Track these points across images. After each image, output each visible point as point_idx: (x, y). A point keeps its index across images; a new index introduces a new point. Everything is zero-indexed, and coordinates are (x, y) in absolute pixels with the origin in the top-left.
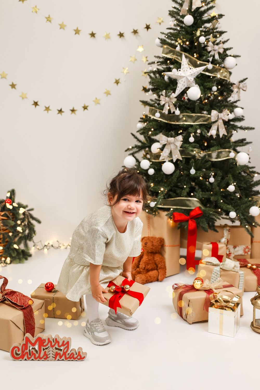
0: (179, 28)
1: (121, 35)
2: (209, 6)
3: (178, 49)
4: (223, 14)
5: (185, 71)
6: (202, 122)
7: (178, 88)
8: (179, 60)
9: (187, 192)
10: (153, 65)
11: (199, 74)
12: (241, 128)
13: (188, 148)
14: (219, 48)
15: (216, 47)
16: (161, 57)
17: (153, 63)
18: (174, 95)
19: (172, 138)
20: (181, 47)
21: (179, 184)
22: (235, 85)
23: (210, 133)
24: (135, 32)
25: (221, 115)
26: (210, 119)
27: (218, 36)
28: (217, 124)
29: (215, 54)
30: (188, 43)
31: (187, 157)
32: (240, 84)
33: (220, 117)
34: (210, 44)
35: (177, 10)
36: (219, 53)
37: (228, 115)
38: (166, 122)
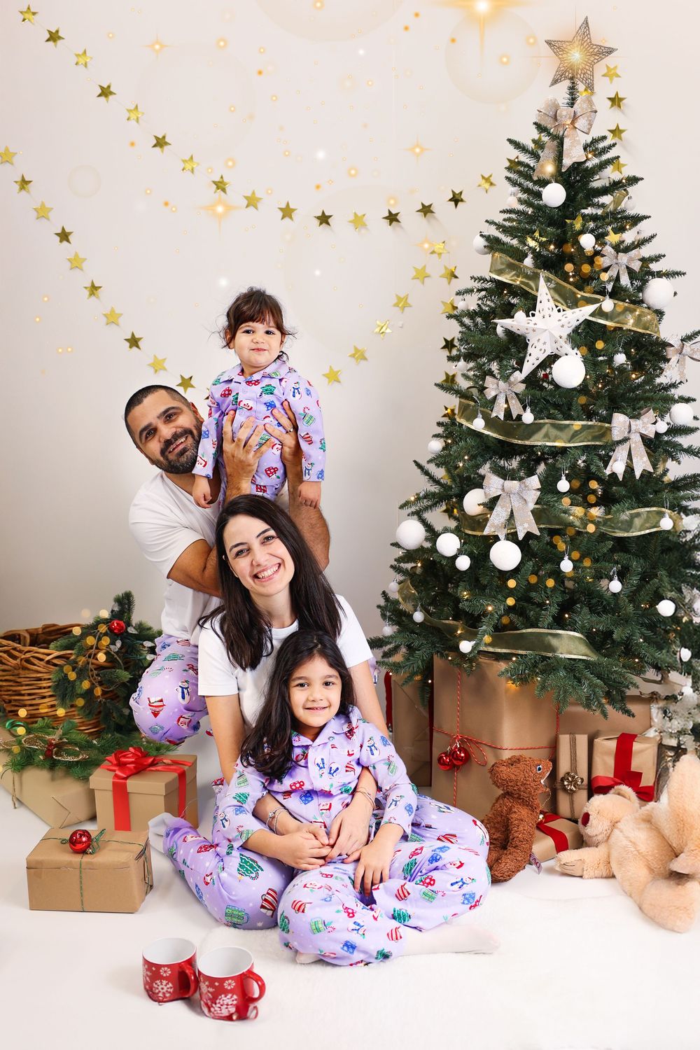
0: (530, 211)
1: (392, 218)
2: (605, 157)
3: (528, 261)
4: (638, 175)
5: (547, 316)
6: (589, 441)
7: (528, 358)
8: (533, 290)
9: (553, 617)
10: (467, 296)
11: (580, 324)
12: (690, 451)
13: (554, 506)
14: (631, 259)
15: (623, 258)
16: (488, 278)
17: (470, 291)
18: (518, 376)
19: (515, 483)
20: (537, 256)
21: (533, 594)
22: (672, 347)
23: (608, 468)
24: (426, 210)
25: (637, 425)
26: (608, 432)
27: (628, 227)
28: (626, 446)
29: (621, 272)
30: (552, 247)
31: (553, 527)
32: (683, 345)
33: (633, 428)
34: (608, 250)
35: (526, 169)
36: (631, 272)
37: (655, 423)
38: (501, 438)
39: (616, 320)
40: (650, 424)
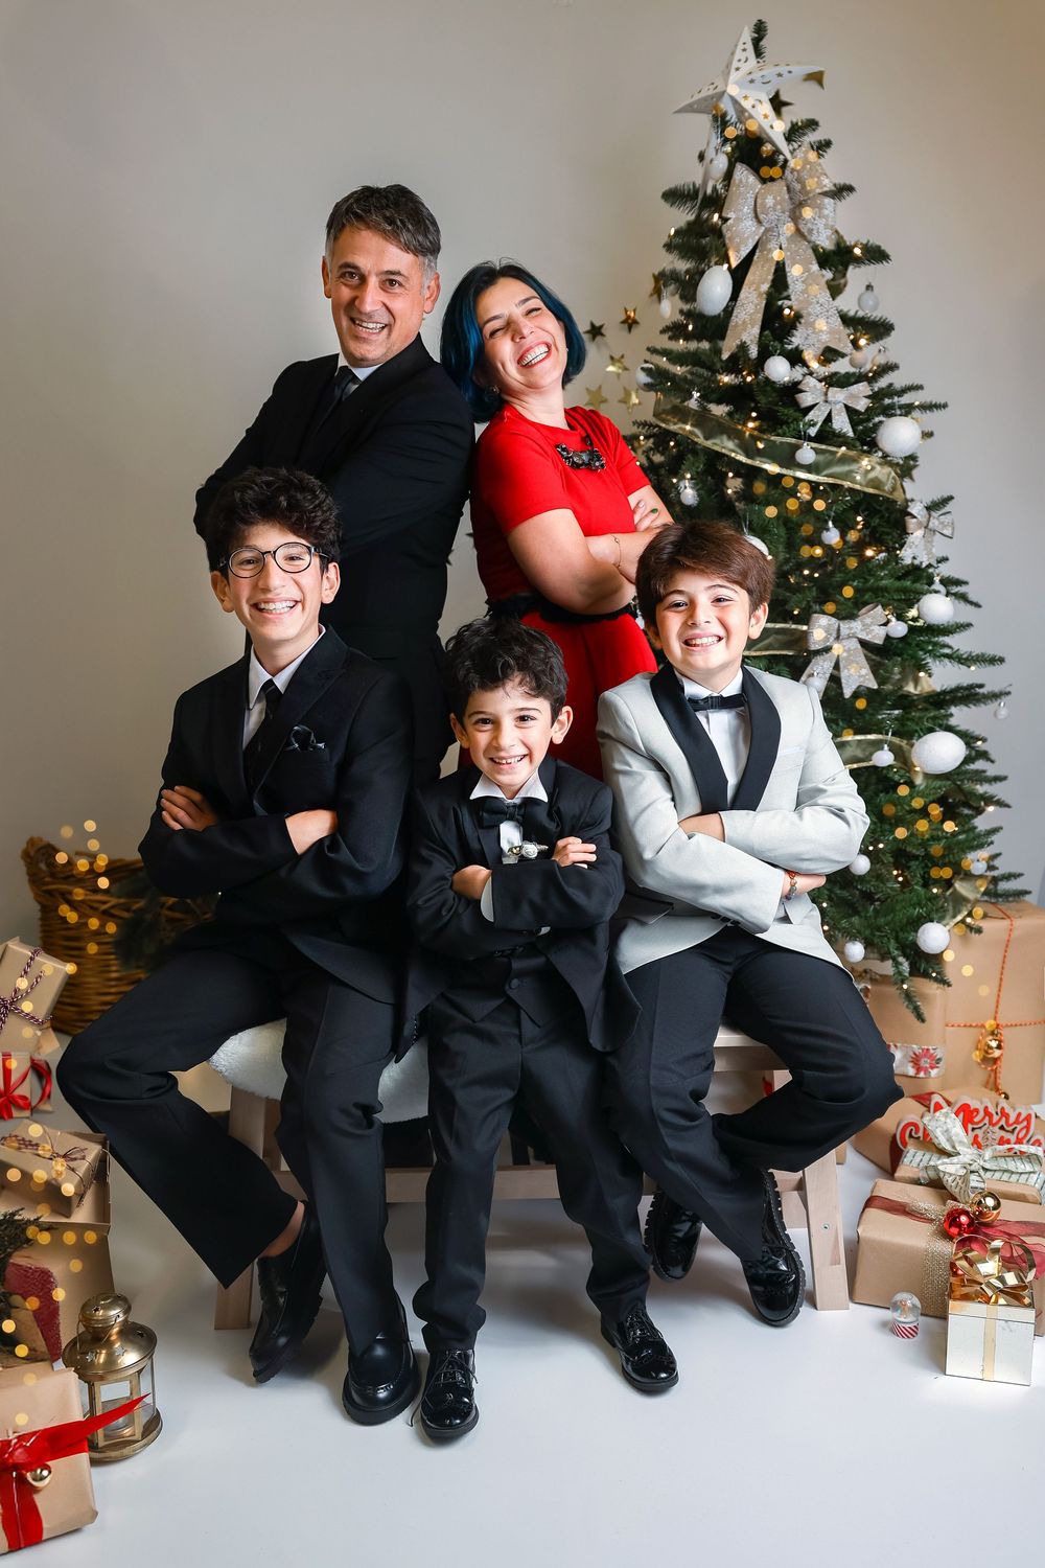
14: (851, 396)
22: (914, 520)
25: (851, 629)
26: (804, 638)
29: (834, 413)
32: (930, 515)
33: (844, 632)
37: (885, 624)
39: (825, 473)
40: (876, 624)
